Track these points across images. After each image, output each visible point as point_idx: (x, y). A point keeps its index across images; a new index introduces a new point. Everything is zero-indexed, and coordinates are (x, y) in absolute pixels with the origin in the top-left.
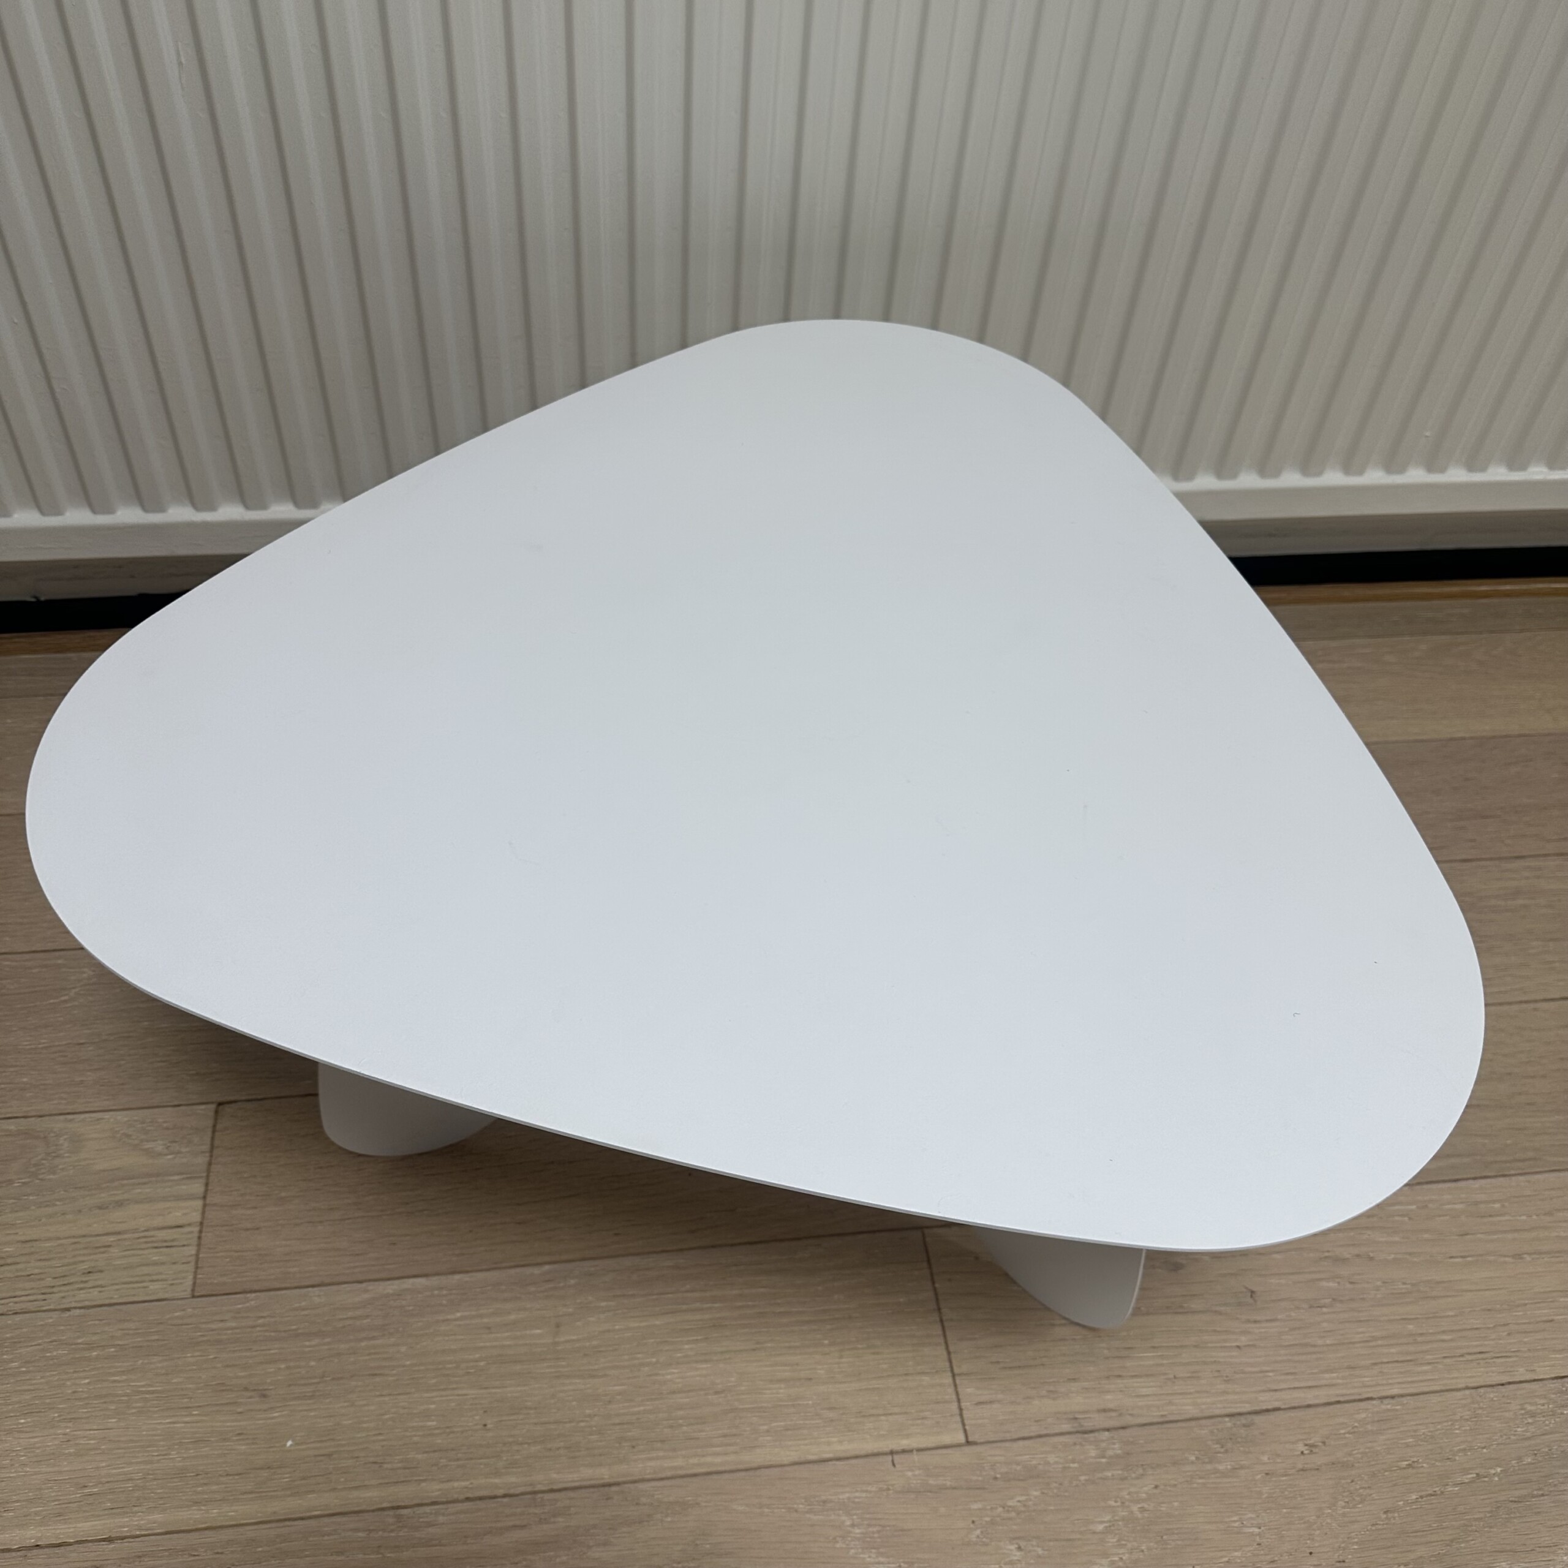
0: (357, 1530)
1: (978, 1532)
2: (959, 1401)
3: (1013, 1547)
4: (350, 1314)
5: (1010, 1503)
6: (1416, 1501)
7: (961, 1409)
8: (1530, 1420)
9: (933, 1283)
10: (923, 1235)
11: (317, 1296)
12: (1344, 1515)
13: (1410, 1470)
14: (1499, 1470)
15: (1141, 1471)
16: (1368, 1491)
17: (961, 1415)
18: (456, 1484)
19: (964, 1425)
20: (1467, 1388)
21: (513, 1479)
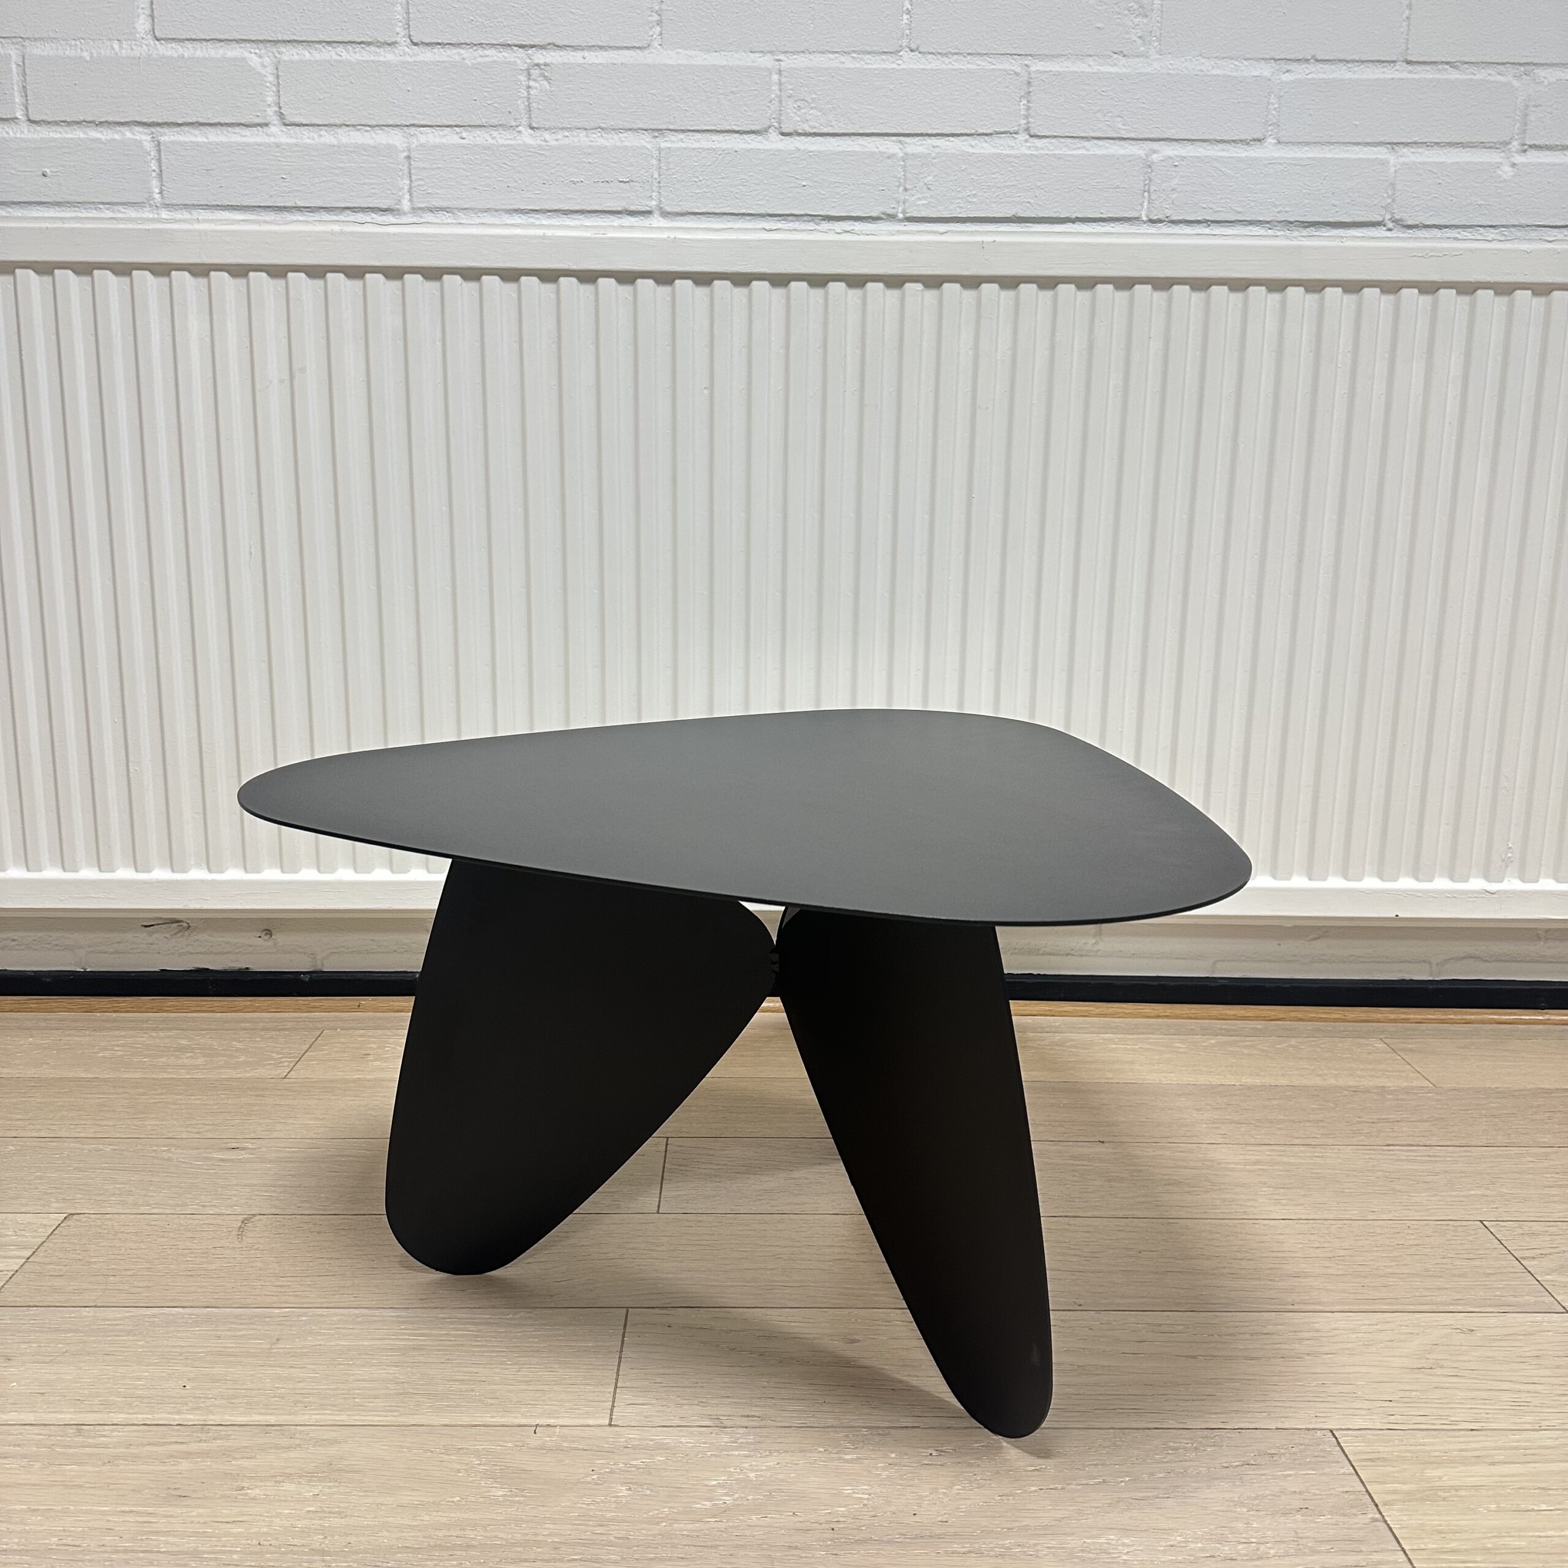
0: (41, 1435)
1: (595, 1477)
2: (614, 1402)
3: (624, 1488)
4: (109, 1323)
5: (634, 1463)
6: (1035, 1491)
7: (613, 1406)
8: (1170, 1452)
9: (623, 1336)
10: (627, 1311)
11: (85, 1312)
12: (958, 1494)
13: (1036, 1473)
14: (1127, 1479)
15: (767, 1453)
16: (989, 1482)
17: (612, 1410)
18: (140, 1416)
19: (611, 1415)
20: (1112, 1428)
21: (191, 1417)
